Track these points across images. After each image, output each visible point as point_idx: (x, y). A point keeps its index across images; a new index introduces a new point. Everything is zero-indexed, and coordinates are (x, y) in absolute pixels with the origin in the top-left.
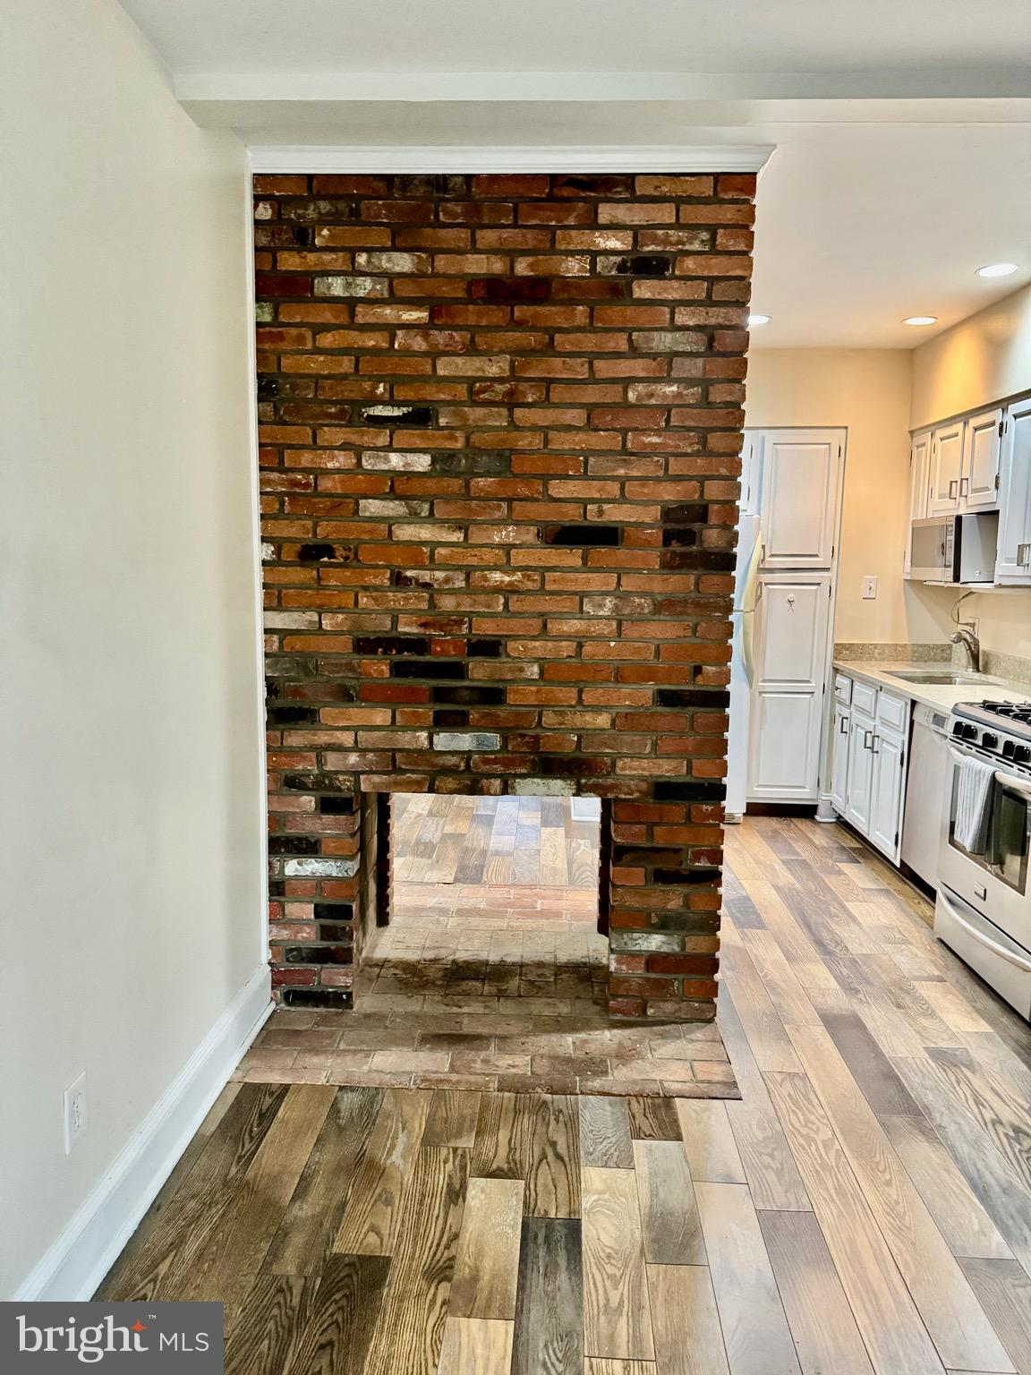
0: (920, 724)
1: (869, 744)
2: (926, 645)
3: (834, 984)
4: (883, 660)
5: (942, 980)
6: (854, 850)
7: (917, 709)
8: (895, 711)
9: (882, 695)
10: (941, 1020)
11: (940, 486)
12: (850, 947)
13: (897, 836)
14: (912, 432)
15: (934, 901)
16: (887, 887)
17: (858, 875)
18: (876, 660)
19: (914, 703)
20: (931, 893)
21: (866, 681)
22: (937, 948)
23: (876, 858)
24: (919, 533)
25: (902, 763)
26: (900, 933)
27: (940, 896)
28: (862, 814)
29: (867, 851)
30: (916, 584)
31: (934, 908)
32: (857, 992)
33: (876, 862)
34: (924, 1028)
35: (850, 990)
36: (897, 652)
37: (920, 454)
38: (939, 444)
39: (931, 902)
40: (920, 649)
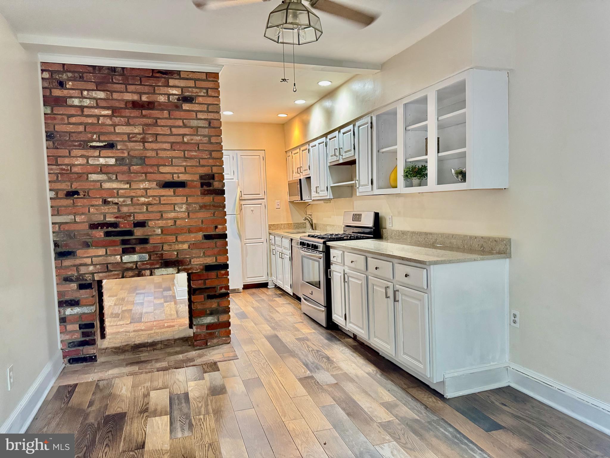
0: (294, 246)
1: (281, 257)
2: (298, 223)
3: (269, 328)
4: (285, 229)
5: (302, 322)
6: (280, 294)
7: (293, 241)
8: (286, 243)
9: (283, 239)
10: (301, 331)
11: (295, 170)
12: (275, 319)
13: (291, 285)
14: (286, 152)
15: (300, 301)
16: (289, 302)
17: (281, 301)
18: (282, 229)
19: (292, 240)
20: (299, 299)
21: (279, 235)
22: (303, 315)
24: (290, 185)
25: (290, 260)
26: (292, 313)
27: (302, 299)
28: (281, 281)
29: (284, 293)
30: (292, 202)
31: (301, 304)
32: (277, 329)
33: (287, 296)
34: (296, 334)
35: (273, 328)
36: (289, 226)
37: (289, 159)
38: (294, 156)
39: (300, 303)
40: (296, 224)
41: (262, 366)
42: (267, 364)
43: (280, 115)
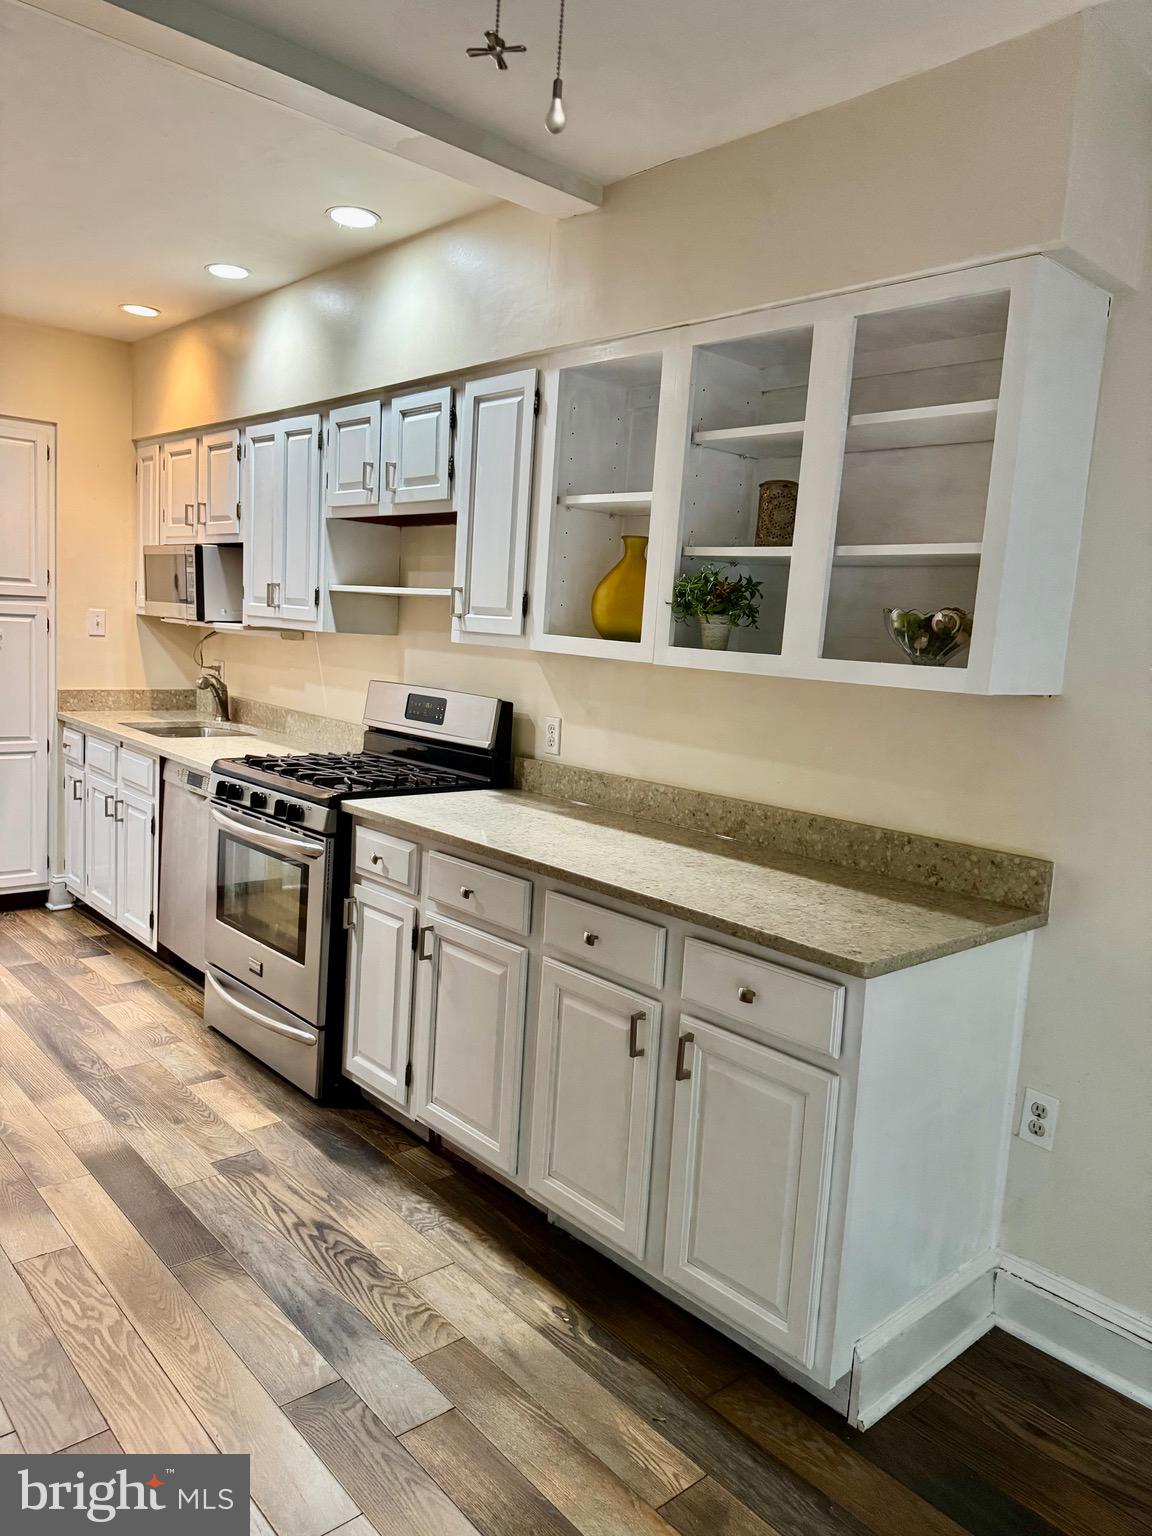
0: (173, 785)
1: (111, 811)
2: (167, 691)
3: (96, 1115)
4: (119, 709)
5: (218, 1076)
6: (99, 938)
7: (168, 767)
8: (144, 771)
9: (123, 752)
10: (226, 1124)
11: (175, 510)
12: (109, 1062)
13: (152, 916)
14: (135, 442)
15: (203, 986)
16: (144, 977)
17: (108, 970)
18: (110, 709)
19: (163, 761)
20: (198, 978)
21: (103, 736)
22: (209, 1039)
23: (128, 944)
24: (152, 561)
25: (153, 832)
26: (167, 1030)
27: (209, 978)
28: (107, 896)
29: (115, 938)
30: (152, 621)
31: (203, 993)
32: (126, 1117)
33: (128, 950)
34: (209, 1140)
35: (115, 1116)
36: (134, 700)
37: (147, 469)
38: (170, 460)
39: (199, 987)
40: (160, 695)
41: (108, 1349)
42: (128, 1333)
43: (127, 308)
